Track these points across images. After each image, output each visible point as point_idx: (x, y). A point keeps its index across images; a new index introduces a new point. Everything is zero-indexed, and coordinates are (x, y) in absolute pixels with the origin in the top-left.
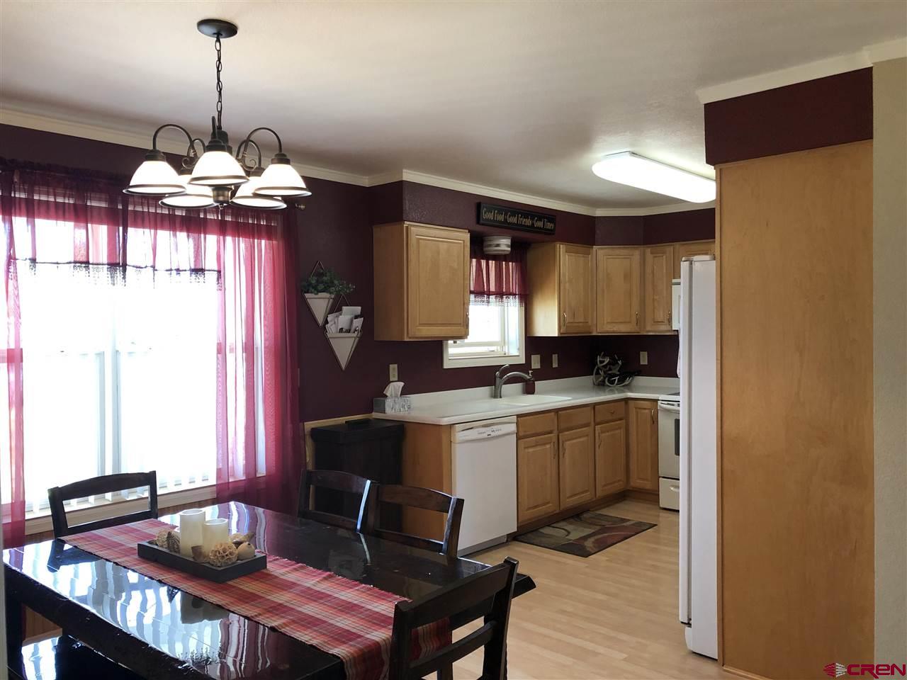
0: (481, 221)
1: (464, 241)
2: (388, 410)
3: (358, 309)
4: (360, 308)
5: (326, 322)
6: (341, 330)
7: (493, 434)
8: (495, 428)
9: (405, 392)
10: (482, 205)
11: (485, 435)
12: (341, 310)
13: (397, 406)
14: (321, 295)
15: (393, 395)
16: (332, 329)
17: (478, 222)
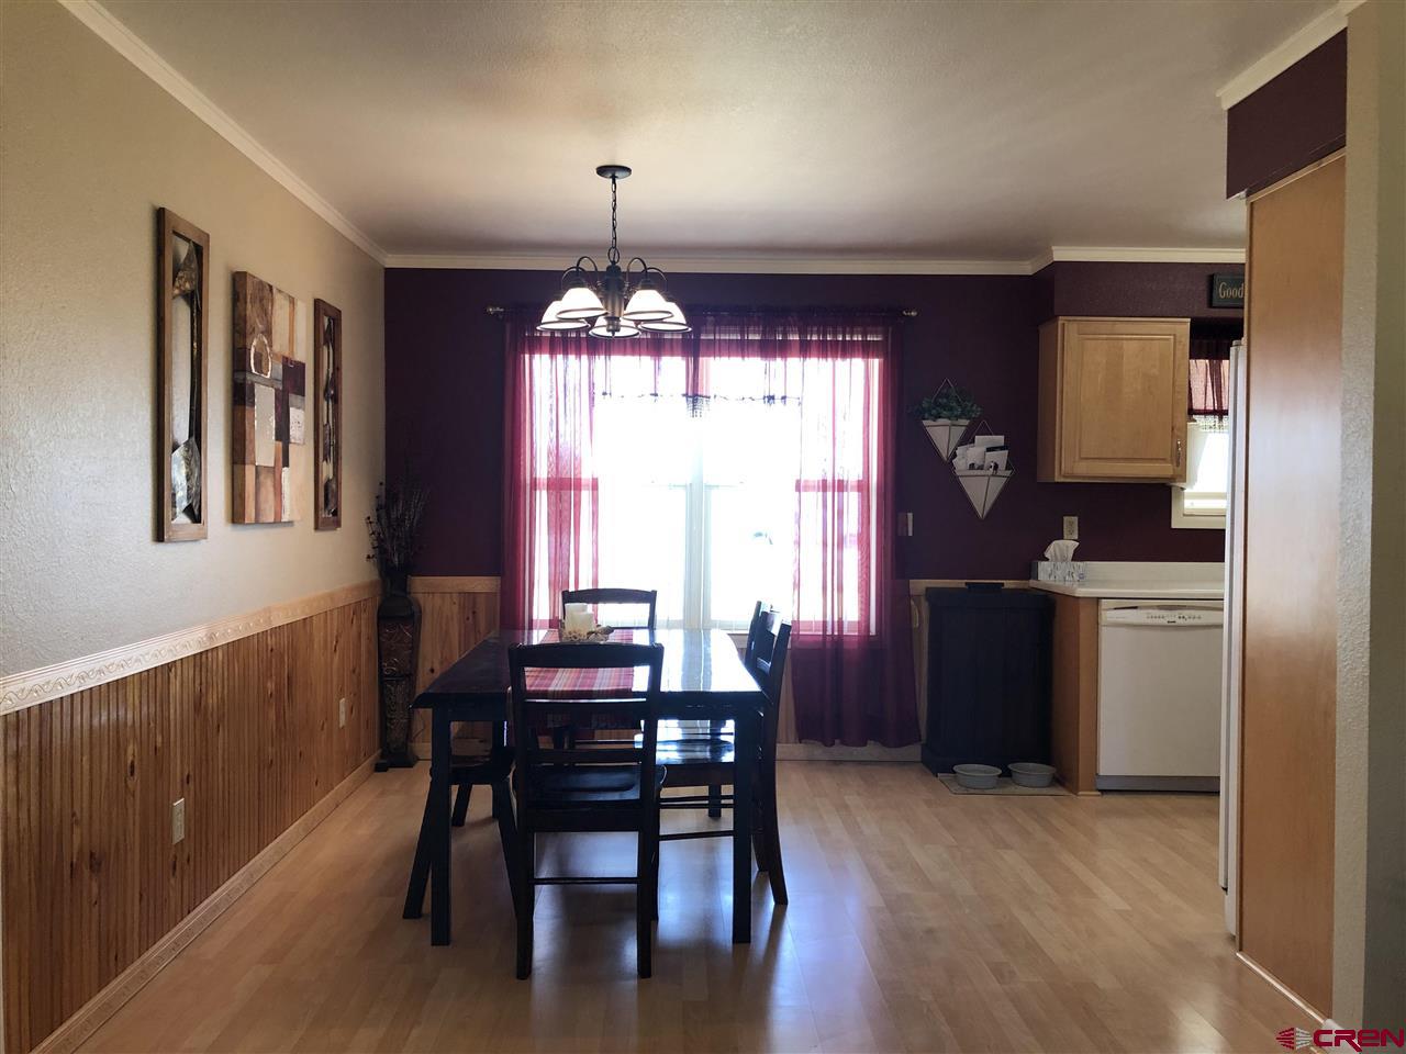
0: (1215, 303)
1: (1175, 335)
2: (1042, 576)
3: (1000, 439)
4: (1003, 437)
5: (955, 455)
6: (972, 466)
7: (1180, 622)
8: (1186, 613)
9: (1079, 556)
10: (1216, 279)
11: (1164, 622)
12: (973, 441)
13: (1059, 572)
14: (941, 421)
15: (1059, 557)
16: (960, 464)
17: (1210, 305)
